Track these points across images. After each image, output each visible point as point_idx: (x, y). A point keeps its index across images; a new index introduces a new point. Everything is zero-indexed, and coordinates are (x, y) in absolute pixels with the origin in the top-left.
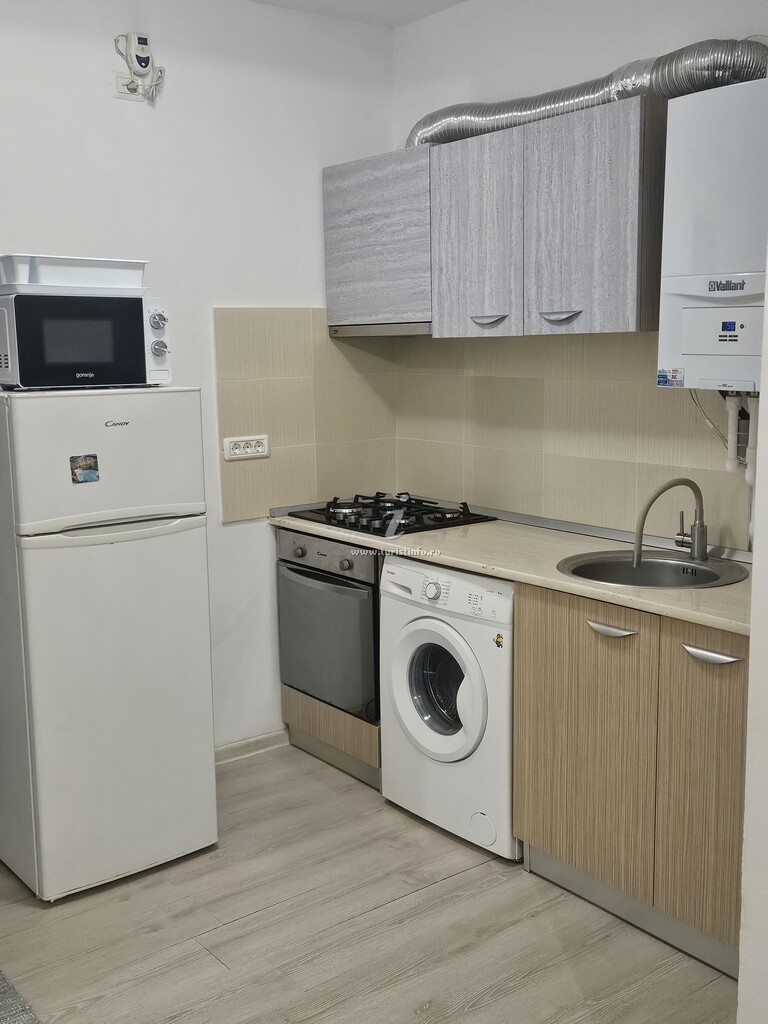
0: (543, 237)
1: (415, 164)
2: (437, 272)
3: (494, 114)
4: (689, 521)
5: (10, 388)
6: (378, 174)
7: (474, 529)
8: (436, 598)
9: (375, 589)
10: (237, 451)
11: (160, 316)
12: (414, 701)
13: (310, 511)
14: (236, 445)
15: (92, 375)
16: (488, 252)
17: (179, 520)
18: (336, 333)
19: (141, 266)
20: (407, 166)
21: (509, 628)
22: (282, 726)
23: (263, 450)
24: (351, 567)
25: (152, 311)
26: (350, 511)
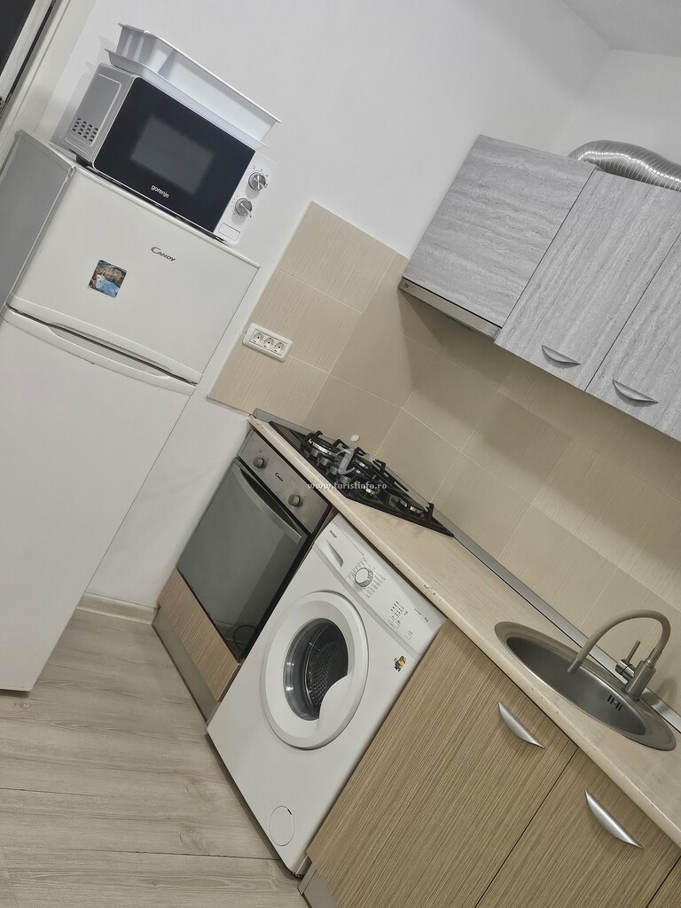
0: (660, 311)
1: (571, 177)
2: (534, 286)
3: (670, 174)
4: (642, 655)
5: (83, 162)
6: (529, 166)
7: (428, 533)
8: (363, 585)
9: (310, 538)
10: (257, 341)
11: (262, 178)
12: (286, 666)
13: (291, 430)
14: (260, 335)
15: (167, 195)
16: (595, 295)
17: (169, 377)
18: (406, 288)
19: (272, 122)
20: (562, 175)
21: (417, 657)
22: (154, 605)
23: (281, 353)
24: (299, 505)
25: (258, 170)
26: (326, 451)
